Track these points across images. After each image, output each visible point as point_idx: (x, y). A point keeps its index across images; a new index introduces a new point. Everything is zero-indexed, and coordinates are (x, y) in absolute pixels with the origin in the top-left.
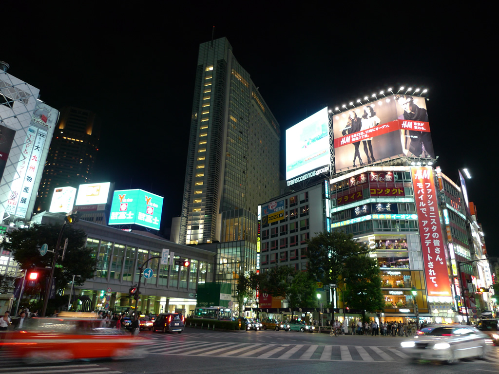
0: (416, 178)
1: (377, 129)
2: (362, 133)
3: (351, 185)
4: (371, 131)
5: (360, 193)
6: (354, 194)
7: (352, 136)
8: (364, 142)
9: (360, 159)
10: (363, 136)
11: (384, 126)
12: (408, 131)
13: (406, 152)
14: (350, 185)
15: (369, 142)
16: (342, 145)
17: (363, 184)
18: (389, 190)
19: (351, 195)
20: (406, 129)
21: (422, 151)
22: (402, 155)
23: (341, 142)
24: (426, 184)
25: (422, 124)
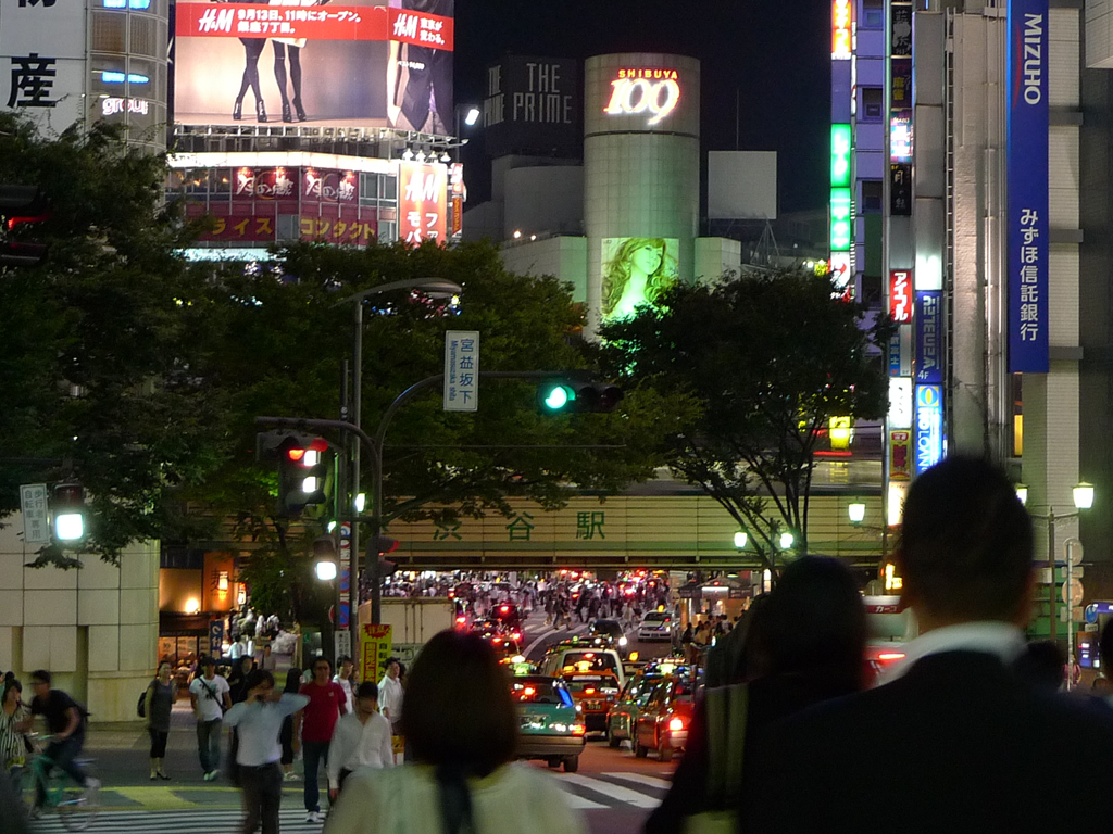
0: (407, 198)
1: (323, 16)
2: (274, 14)
3: (240, 190)
4: (302, 15)
5: (267, 221)
6: (246, 221)
7: (241, 13)
8: (278, 48)
9: (259, 99)
10: (275, 25)
11: (344, 14)
12: (405, 46)
13: (394, 112)
14: (235, 190)
15: (294, 51)
16: (203, 34)
17: (280, 197)
18: (344, 225)
19: (237, 219)
20: (402, 40)
21: (428, 114)
22: (385, 122)
23: (202, 21)
24: (428, 215)
25: (439, 26)
